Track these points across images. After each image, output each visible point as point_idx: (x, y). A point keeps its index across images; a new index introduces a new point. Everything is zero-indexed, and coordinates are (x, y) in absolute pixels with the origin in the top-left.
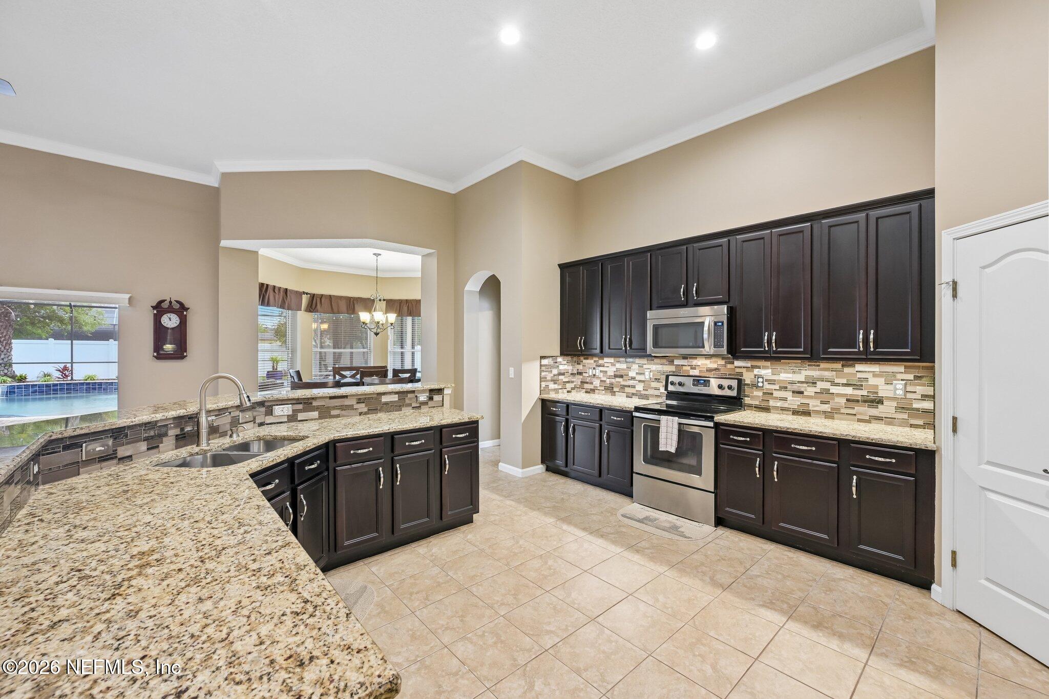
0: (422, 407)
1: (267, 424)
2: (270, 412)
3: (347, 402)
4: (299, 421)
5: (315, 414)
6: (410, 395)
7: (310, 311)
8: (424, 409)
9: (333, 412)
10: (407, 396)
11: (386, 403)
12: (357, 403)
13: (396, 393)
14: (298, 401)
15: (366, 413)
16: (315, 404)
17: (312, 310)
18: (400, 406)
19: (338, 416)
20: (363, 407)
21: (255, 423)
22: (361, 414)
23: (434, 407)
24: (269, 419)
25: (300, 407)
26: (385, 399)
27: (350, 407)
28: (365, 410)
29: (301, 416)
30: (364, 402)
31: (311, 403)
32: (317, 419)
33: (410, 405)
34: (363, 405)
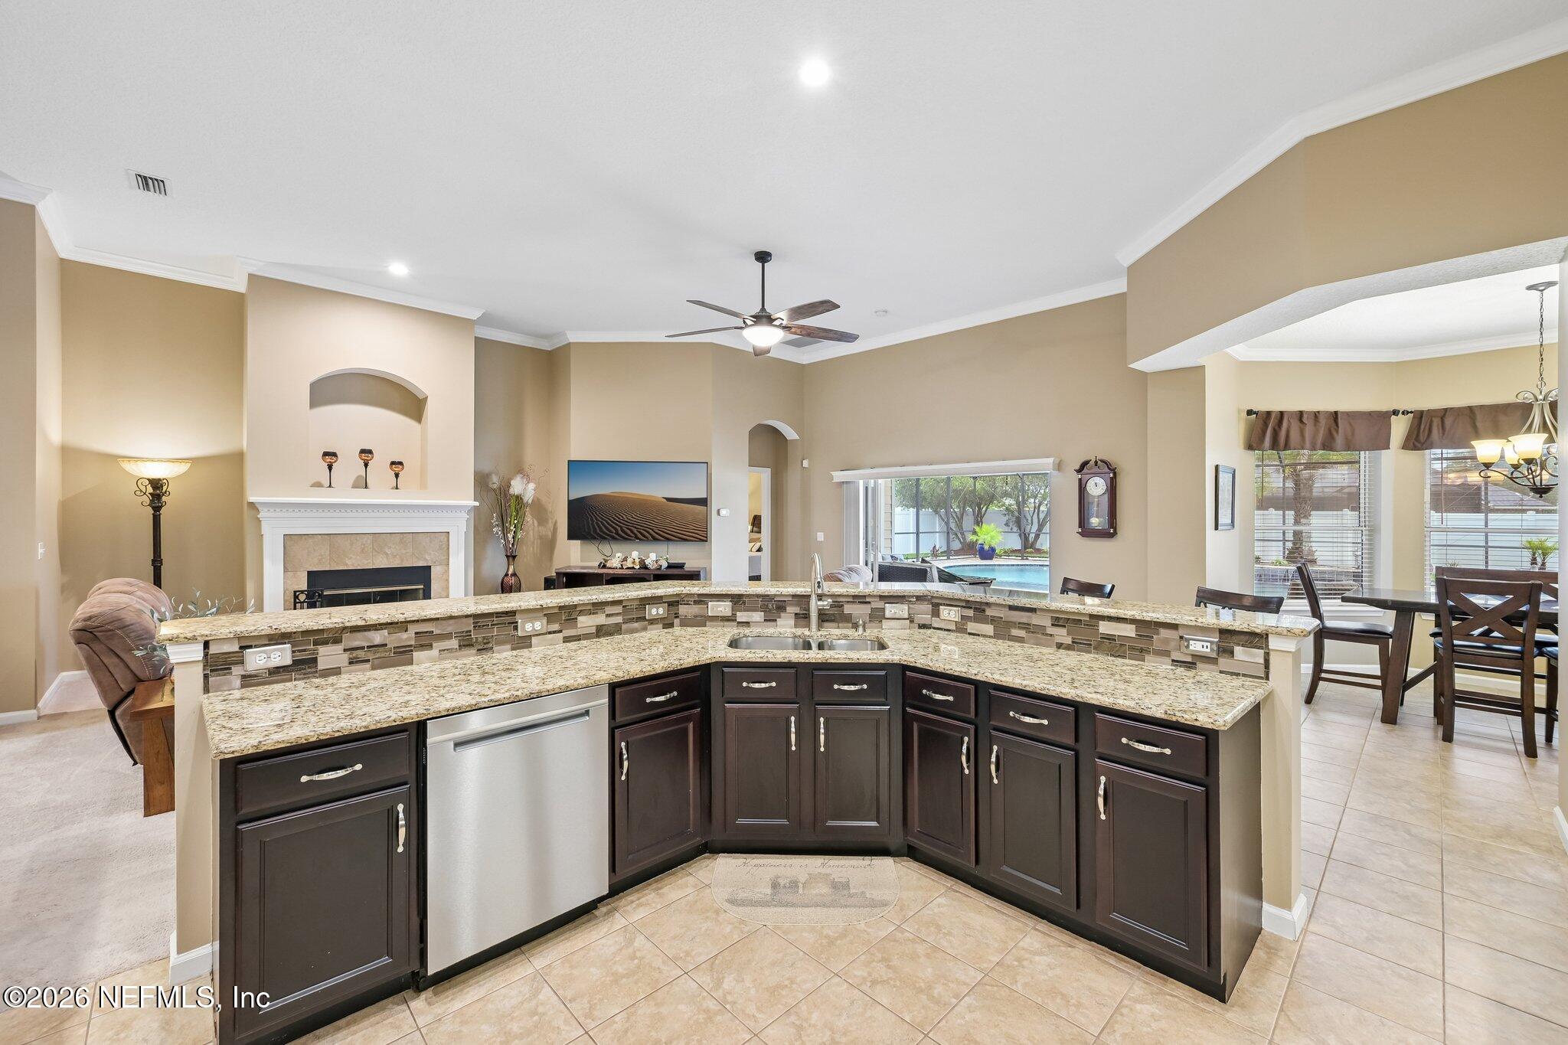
0: (1199, 665)
1: (934, 628)
2: (936, 613)
3: (1036, 620)
4: (970, 634)
5: (989, 629)
6: (1164, 633)
7: (1415, 448)
8: (1205, 673)
9: (1015, 632)
10: (1158, 634)
11: (1110, 638)
12: (1053, 625)
13: (1133, 621)
14: (967, 604)
15: (1068, 648)
16: (989, 612)
17: (1419, 445)
18: (1142, 650)
19: (1020, 640)
20: (1062, 635)
21: (912, 622)
22: (1059, 646)
23: (1238, 675)
24: (936, 623)
25: (970, 613)
26: (1105, 628)
27: (1040, 630)
28: (1068, 640)
29: (972, 627)
30: (1065, 626)
31: (984, 611)
32: (990, 637)
33: (1166, 653)
34: (1063, 631)
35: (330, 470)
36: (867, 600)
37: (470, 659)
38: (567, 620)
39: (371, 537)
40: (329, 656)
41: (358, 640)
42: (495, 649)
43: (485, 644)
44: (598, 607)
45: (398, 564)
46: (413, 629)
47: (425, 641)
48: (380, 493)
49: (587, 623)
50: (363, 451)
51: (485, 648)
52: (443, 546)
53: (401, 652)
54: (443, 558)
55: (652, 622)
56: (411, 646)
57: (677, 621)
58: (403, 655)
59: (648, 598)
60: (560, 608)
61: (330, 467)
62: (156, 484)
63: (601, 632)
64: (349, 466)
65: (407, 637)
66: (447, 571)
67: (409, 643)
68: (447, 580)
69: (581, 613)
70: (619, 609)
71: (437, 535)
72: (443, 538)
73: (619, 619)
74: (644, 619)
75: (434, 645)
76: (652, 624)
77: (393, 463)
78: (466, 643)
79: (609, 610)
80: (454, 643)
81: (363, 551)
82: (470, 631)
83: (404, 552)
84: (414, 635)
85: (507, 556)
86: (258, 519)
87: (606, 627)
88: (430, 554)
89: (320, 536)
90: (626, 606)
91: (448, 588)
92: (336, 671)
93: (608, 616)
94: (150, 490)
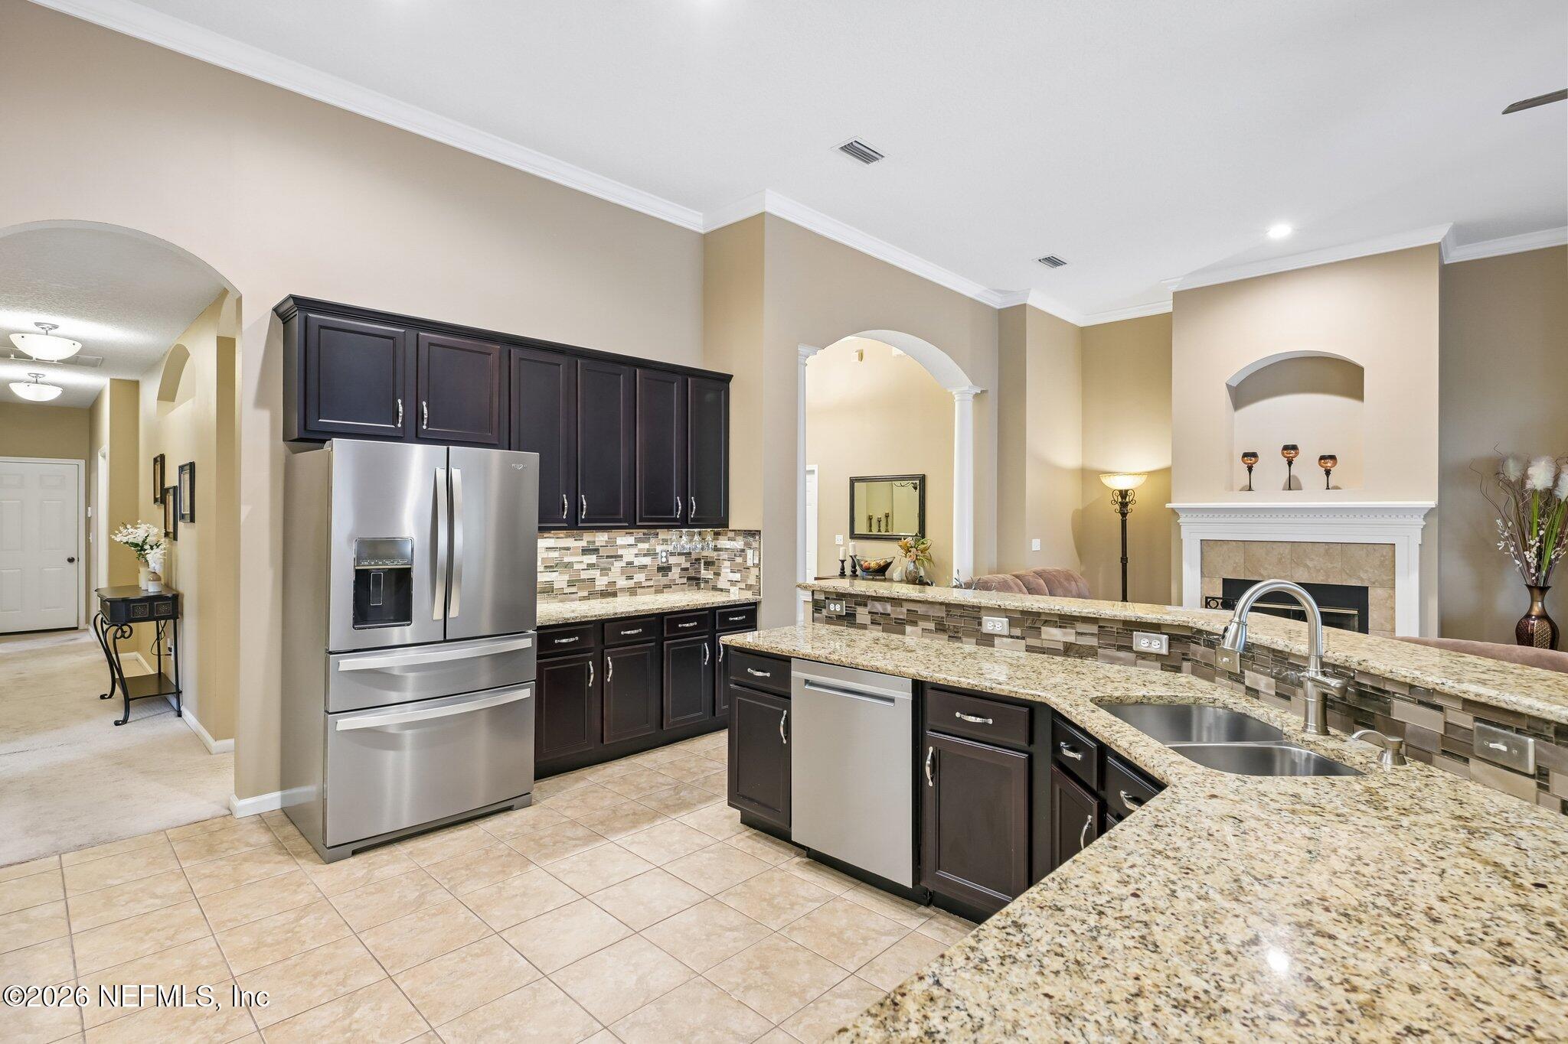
35: (1250, 472)
36: (1438, 701)
37: (940, 642)
38: (1031, 627)
39: (1289, 546)
40: (863, 615)
41: (879, 607)
42: (964, 639)
43: (956, 632)
44: (1065, 620)
45: (1322, 581)
46: (907, 606)
47: (913, 619)
48: (1313, 496)
49: (1054, 635)
50: (1286, 448)
51: (955, 637)
52: (1387, 562)
53: (899, 623)
54: (1385, 578)
55: (1143, 656)
56: (904, 620)
57: (1186, 665)
58: (897, 626)
59: (1131, 621)
60: (1023, 612)
61: (1250, 469)
62: (1124, 494)
63: (1068, 650)
64: (1271, 465)
65: (901, 612)
66: (1392, 597)
67: (901, 617)
68: (1393, 609)
69: (1046, 623)
70: (1094, 629)
71: (1376, 547)
72: (1386, 550)
73: (1093, 642)
74: (1129, 649)
75: (920, 623)
76: (1143, 658)
77: (1322, 458)
78: (941, 628)
79: (1082, 627)
80: (931, 626)
81: (1280, 560)
82: (942, 618)
83: (1330, 566)
84: (906, 612)
85: (1529, 587)
86: (1179, 524)
87: (1077, 647)
88: (1367, 571)
89: (1234, 543)
90: (1104, 627)
91: (1393, 619)
92: (864, 627)
93: (1078, 634)
94: (1120, 500)
